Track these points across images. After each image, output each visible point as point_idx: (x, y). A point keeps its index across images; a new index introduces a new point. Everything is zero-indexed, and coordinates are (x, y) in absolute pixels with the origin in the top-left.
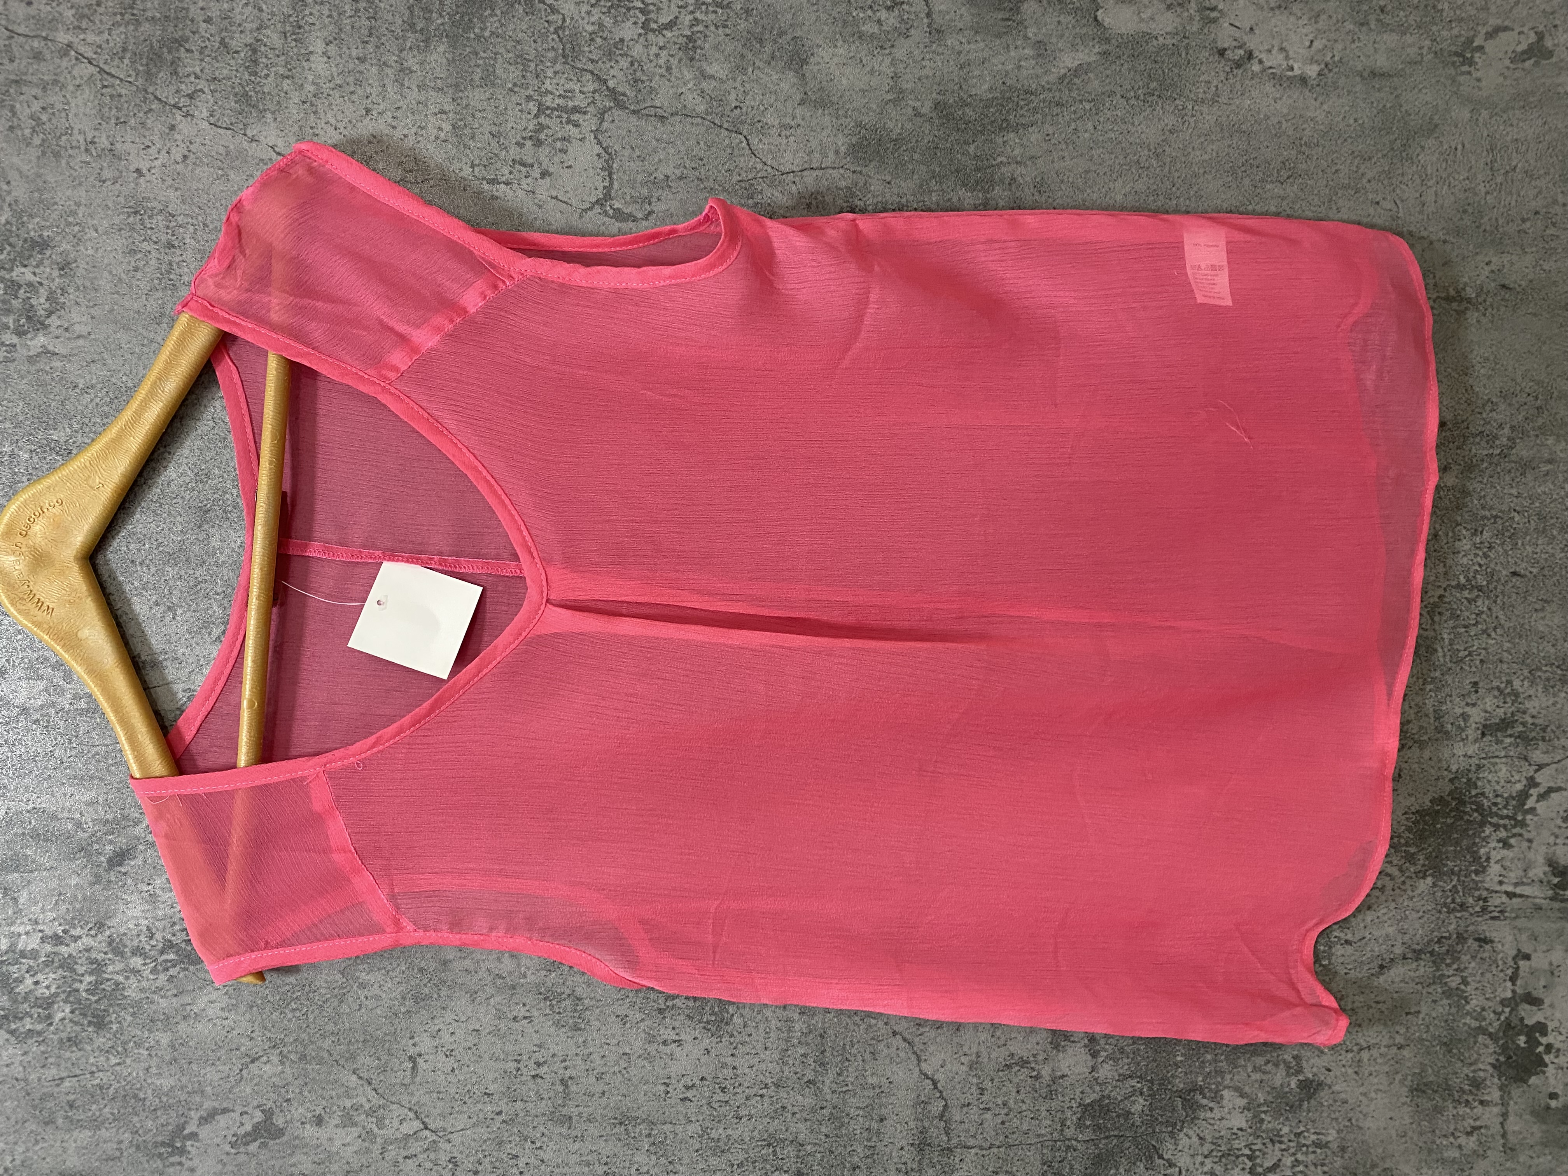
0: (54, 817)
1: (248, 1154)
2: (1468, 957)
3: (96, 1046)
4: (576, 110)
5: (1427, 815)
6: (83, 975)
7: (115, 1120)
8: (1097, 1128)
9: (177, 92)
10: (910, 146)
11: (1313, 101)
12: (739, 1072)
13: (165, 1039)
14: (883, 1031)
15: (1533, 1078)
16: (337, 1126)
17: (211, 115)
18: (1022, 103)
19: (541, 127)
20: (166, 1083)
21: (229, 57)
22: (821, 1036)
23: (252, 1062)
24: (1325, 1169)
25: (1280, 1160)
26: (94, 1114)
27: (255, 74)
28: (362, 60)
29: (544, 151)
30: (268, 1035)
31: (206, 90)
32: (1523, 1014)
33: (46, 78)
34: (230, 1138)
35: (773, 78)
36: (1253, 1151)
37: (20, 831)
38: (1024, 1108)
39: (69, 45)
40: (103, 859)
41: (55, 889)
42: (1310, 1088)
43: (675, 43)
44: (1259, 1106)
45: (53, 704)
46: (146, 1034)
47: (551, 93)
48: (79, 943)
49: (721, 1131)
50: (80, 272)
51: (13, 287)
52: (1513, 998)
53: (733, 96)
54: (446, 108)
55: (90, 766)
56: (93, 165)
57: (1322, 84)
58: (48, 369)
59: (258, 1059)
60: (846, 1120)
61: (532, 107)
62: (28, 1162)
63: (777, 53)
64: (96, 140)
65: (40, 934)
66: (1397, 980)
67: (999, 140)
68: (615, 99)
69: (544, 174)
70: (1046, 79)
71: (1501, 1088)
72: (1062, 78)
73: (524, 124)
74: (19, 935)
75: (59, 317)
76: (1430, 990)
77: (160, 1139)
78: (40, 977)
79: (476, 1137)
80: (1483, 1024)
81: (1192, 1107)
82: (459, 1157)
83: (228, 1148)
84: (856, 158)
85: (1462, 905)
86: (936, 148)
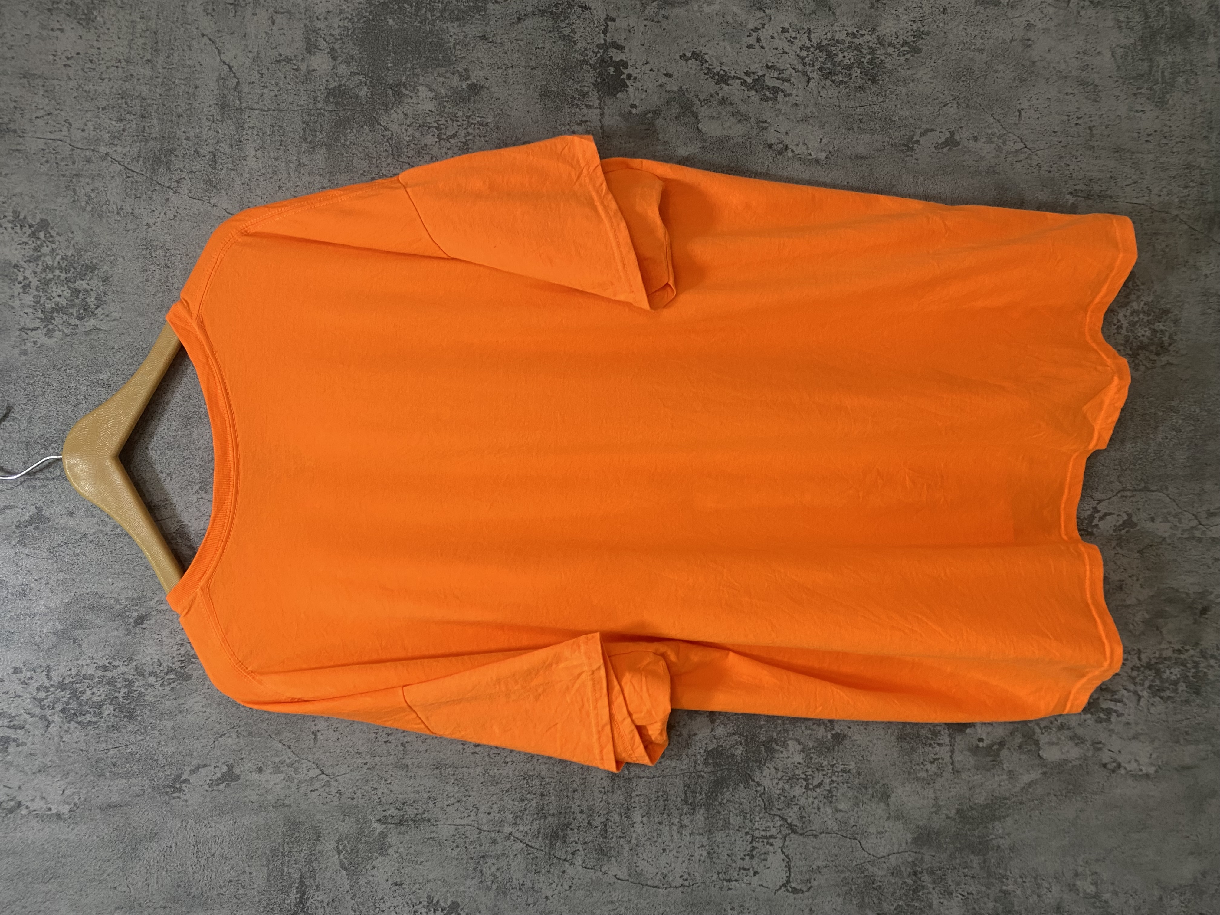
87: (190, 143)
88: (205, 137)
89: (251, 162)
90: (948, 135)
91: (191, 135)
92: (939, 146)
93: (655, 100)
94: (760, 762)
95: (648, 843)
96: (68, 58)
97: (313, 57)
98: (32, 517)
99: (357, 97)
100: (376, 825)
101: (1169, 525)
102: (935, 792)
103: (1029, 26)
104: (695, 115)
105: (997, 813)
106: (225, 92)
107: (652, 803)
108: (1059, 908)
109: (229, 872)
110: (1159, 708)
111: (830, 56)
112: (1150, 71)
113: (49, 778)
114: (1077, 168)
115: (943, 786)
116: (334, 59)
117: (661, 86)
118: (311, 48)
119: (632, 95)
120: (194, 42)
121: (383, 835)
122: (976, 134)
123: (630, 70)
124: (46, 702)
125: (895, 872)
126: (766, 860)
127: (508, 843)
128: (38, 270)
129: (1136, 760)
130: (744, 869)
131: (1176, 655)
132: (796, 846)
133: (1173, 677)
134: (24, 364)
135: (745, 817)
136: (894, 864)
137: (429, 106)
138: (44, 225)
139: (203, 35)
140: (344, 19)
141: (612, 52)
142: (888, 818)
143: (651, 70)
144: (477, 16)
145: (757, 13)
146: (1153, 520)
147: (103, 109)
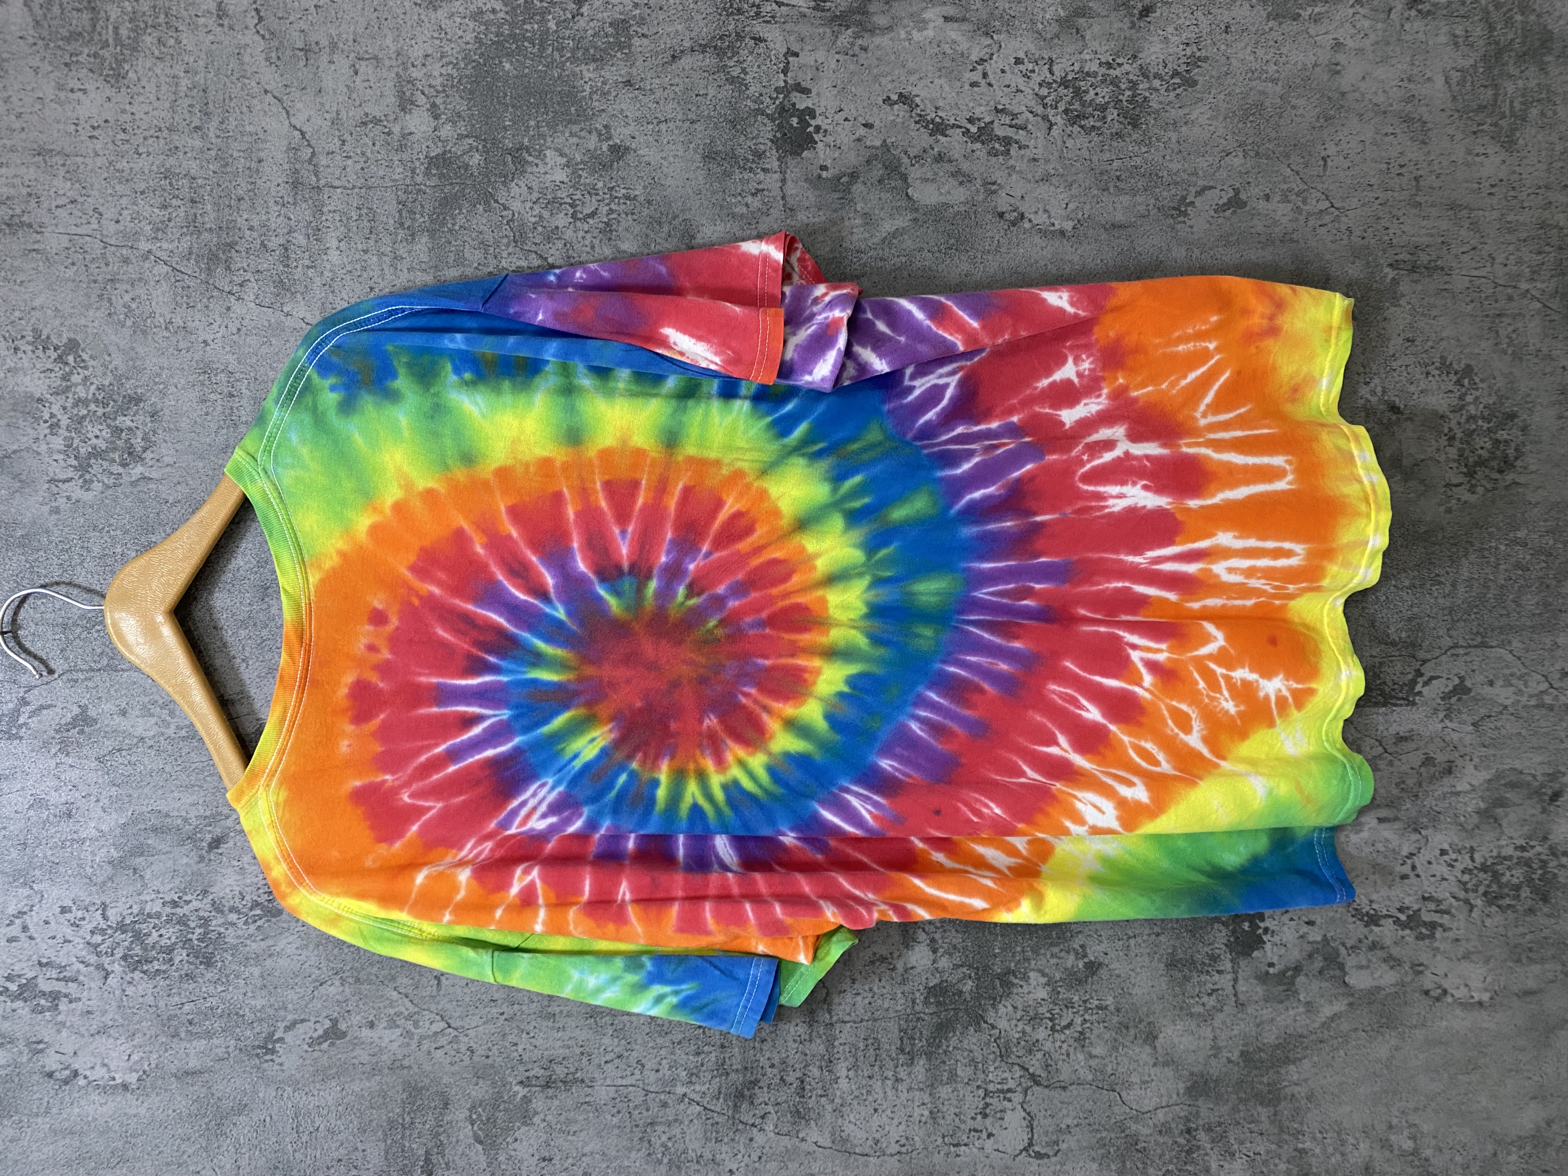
87: (255, 234)
88: (273, 226)
89: (334, 255)
90: (1231, 193)
91: (255, 223)
92: (1220, 209)
93: (852, 159)
94: (995, 999)
95: (855, 1102)
96: (93, 128)
97: (408, 117)
98: (75, 719)
99: (467, 167)
100: (517, 1088)
101: (1512, 689)
102: (1213, 1030)
103: (1338, 45)
104: (904, 178)
105: (1291, 1055)
106: (298, 166)
107: (860, 1054)
108: (1367, 1169)
109: (337, 1149)
110: (1496, 920)
111: (1078, 93)
112: (1496, 100)
113: (111, 1040)
114: (1399, 232)
115: (1224, 1023)
116: (436, 117)
117: (859, 140)
118: (405, 104)
119: (822, 153)
120: (255, 101)
121: (526, 1100)
122: (1268, 191)
123: (818, 121)
124: (102, 948)
125: (1164, 1130)
126: (1002, 1119)
127: (682, 1107)
128: (69, 405)
129: (1466, 985)
130: (976, 1131)
131: (1518, 854)
132: (1040, 1101)
133: (1515, 881)
134: (56, 525)
135: (976, 1068)
136: (1162, 1120)
137: (560, 176)
138: (73, 346)
139: (266, 92)
140: (448, 64)
141: (795, 97)
142: (1155, 1065)
143: (846, 119)
144: (619, 55)
145: (983, 39)
146: (1491, 683)
147: (142, 193)
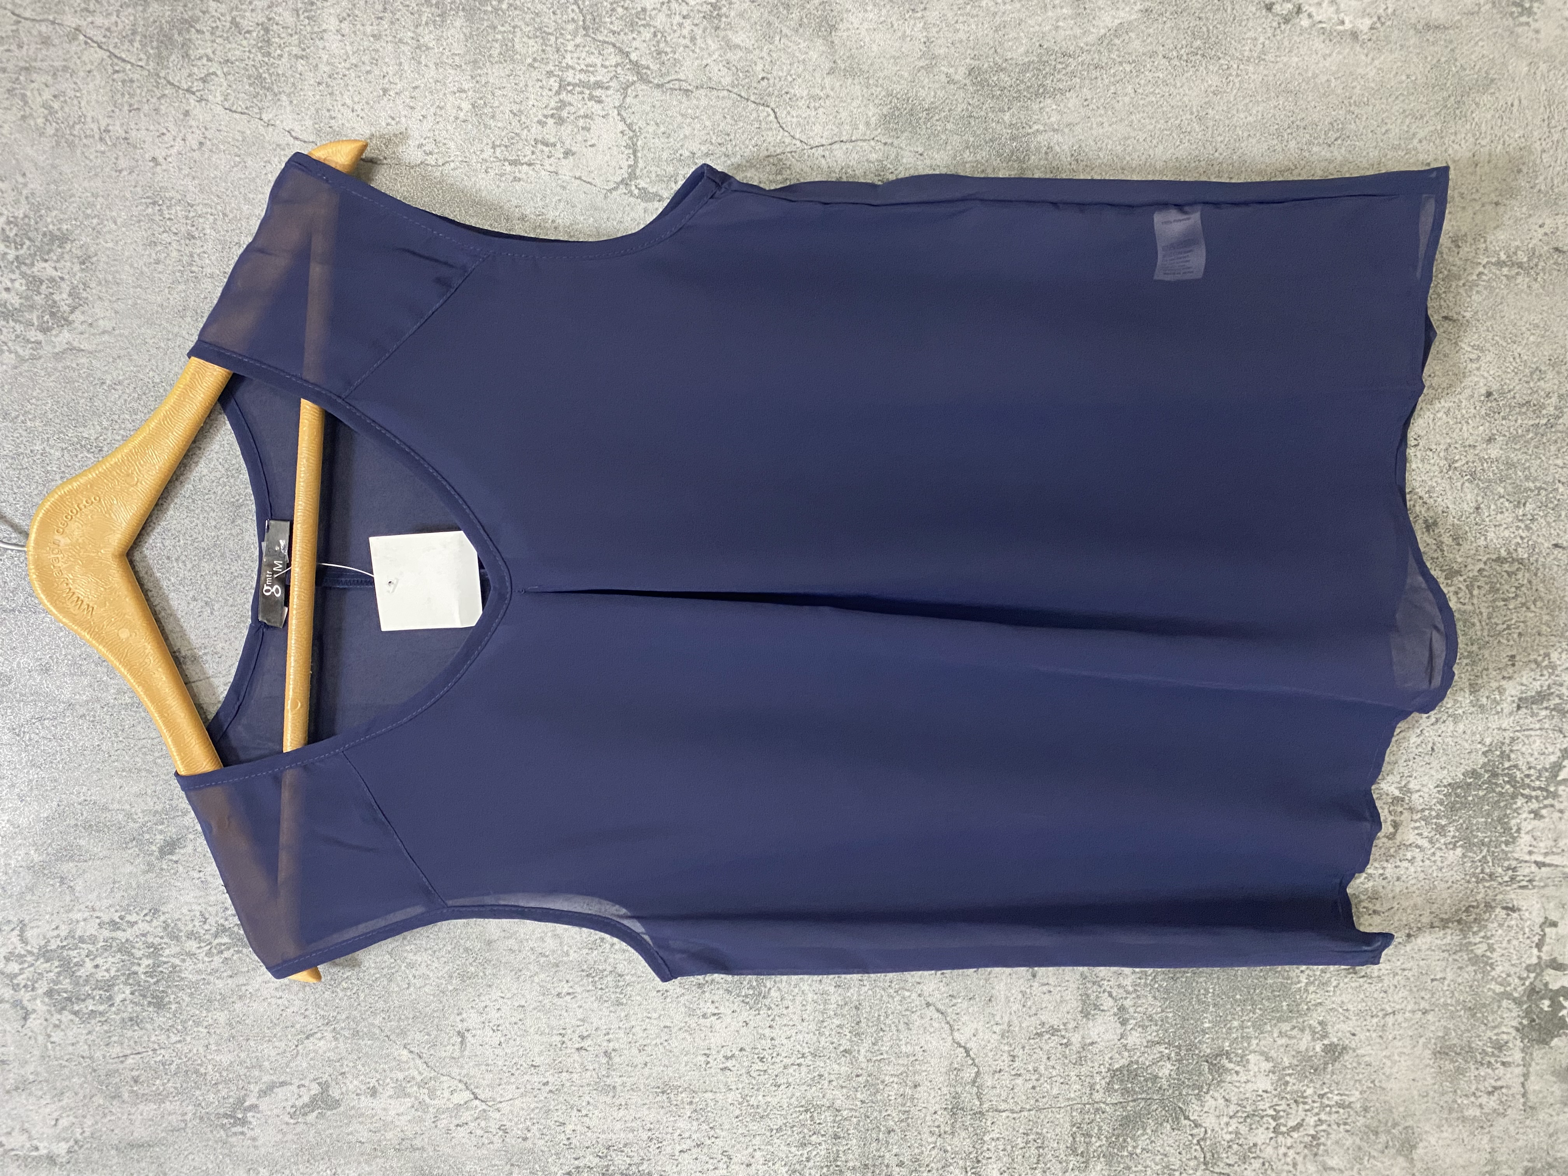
0: (105, 809)
1: (305, 1123)
2: (1496, 925)
3: (156, 1025)
4: (598, 85)
5: (1459, 787)
6: (141, 959)
7: (178, 1093)
8: (1126, 1091)
9: (190, 75)
10: (943, 114)
11: (1363, 57)
12: (776, 1043)
13: (222, 1017)
14: (918, 1003)
15: (1556, 1040)
16: (390, 1097)
17: (226, 100)
18: (1059, 66)
19: (563, 104)
20: (225, 1059)
21: (241, 37)
22: (857, 1008)
23: (307, 1038)
24: (1348, 1127)
25: (1303, 1120)
26: (158, 1089)
27: (269, 54)
28: (377, 37)
29: (566, 130)
30: (322, 1013)
31: (219, 73)
32: (1547, 978)
33: (56, 64)
34: (288, 1109)
35: (801, 46)
36: (1278, 1112)
37: (73, 822)
38: (1054, 1073)
39: (78, 29)
40: (154, 848)
41: (109, 877)
42: (1334, 1052)
43: (699, 11)
44: (1284, 1069)
45: (98, 700)
46: (204, 1013)
47: (573, 68)
48: (136, 927)
49: (760, 1098)
50: (102, 265)
51: (34, 282)
52: (1538, 964)
53: (759, 67)
54: (466, 86)
55: (137, 759)
56: (108, 154)
57: (1374, 38)
58: (74, 365)
59: (312, 1035)
60: (881, 1087)
61: (554, 83)
62: (98, 1134)
63: (805, 20)
64: (110, 128)
65: (98, 921)
66: (1424, 947)
67: (1035, 107)
68: (638, 73)
69: (567, 153)
70: (1085, 40)
71: (1523, 1051)
72: (1101, 39)
73: (545, 100)
74: (78, 922)
75: (83, 313)
76: (1456, 957)
77: (222, 1111)
78: (99, 961)
79: (524, 1106)
80: (1508, 989)
81: (1217, 1069)
82: (508, 1124)
83: (287, 1119)
84: (887, 129)
85: (1491, 875)
86: (970, 117)
